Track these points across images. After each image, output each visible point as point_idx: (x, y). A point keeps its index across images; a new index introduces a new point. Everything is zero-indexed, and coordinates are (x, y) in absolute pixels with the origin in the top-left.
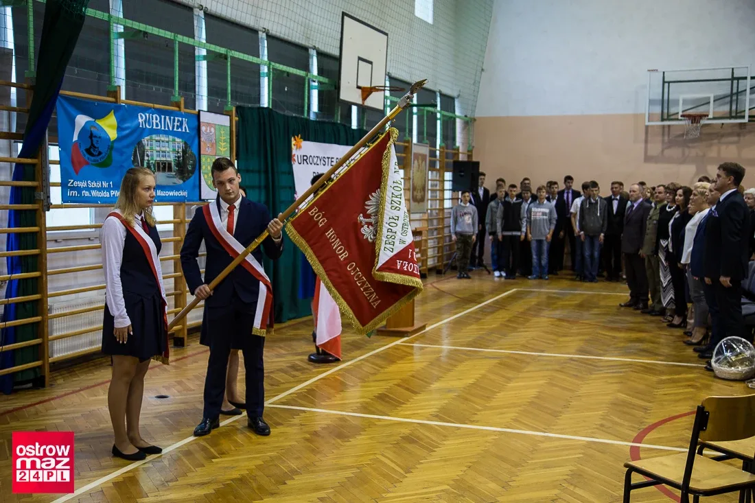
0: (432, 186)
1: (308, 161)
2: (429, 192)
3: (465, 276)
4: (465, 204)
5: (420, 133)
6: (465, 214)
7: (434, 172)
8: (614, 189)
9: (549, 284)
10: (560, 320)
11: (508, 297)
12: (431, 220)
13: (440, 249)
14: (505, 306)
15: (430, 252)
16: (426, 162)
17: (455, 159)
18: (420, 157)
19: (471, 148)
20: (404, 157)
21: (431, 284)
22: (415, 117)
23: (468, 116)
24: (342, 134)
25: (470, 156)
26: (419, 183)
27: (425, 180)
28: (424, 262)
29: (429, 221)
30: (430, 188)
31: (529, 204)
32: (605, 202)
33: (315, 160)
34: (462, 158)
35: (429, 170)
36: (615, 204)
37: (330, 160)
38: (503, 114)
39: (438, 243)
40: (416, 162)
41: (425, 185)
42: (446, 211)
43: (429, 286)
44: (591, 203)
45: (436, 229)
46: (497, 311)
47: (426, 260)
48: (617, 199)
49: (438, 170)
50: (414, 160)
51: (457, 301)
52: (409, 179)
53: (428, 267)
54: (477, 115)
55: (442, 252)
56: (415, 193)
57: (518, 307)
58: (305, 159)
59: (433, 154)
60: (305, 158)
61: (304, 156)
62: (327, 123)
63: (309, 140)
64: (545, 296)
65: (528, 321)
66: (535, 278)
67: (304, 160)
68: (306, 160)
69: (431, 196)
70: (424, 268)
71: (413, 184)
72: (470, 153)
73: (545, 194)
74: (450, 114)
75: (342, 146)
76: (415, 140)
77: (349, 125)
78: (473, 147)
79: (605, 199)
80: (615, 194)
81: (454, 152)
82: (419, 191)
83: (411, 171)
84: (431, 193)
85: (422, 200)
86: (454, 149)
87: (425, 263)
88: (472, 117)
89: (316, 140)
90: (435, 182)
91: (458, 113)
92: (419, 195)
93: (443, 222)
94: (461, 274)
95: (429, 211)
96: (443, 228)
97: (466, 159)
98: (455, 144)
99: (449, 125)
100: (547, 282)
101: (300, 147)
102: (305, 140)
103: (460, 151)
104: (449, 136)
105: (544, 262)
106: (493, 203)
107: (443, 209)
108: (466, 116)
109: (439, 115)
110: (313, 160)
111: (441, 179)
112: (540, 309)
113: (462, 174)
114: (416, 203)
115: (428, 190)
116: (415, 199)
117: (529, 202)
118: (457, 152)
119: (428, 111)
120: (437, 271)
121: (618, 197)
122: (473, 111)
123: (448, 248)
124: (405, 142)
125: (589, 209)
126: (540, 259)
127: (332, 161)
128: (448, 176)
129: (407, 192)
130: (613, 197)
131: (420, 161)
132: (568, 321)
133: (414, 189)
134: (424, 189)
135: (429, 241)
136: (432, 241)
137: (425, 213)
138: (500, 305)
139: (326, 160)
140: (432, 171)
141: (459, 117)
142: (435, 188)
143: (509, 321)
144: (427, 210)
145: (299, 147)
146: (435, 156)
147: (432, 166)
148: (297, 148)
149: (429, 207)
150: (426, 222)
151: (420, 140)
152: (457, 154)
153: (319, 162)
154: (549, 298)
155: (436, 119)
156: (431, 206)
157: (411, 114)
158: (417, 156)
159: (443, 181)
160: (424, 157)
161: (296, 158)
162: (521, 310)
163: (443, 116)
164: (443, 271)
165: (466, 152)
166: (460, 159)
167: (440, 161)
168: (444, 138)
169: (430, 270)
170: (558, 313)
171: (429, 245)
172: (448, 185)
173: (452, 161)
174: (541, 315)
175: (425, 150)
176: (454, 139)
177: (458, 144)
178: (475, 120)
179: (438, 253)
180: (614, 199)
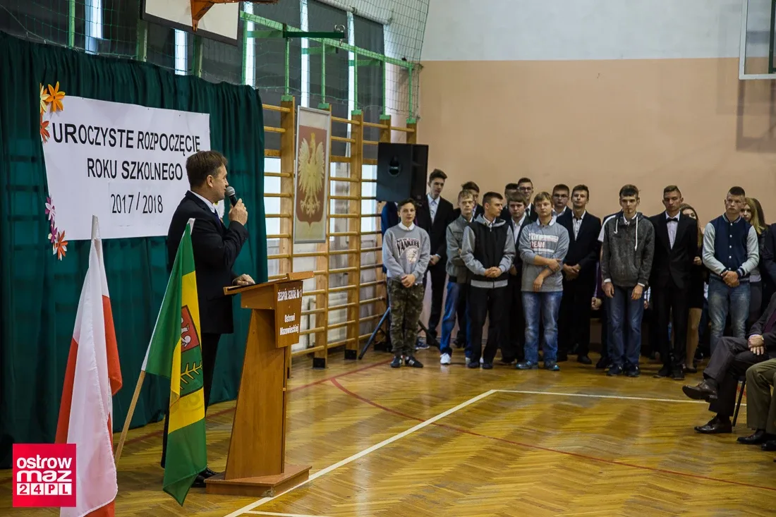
0: (338, 189)
1: (76, 135)
2: (333, 202)
3: (412, 362)
4: (408, 224)
5: (314, 88)
6: (408, 244)
7: (344, 165)
8: (671, 202)
9: (558, 380)
10: (578, 456)
11: (480, 407)
12: (337, 255)
13: (352, 310)
14: (471, 427)
15: (333, 318)
16: (324, 145)
17: (384, 140)
18: (313, 135)
19: (413, 120)
20: (282, 134)
21: (333, 379)
22: (305, 59)
23: (408, 59)
24: (152, 83)
25: (411, 135)
26: (310, 184)
27: (324, 178)
28: (321, 336)
29: (333, 256)
30: (333, 193)
31: (522, 227)
32: (651, 224)
33: (93, 135)
34: (395, 137)
35: (332, 160)
36: (672, 228)
37: (125, 135)
38: (472, 57)
39: (349, 301)
40: (305, 143)
41: (323, 189)
42: (363, 238)
43: (329, 383)
44: (622, 226)
45: (346, 273)
46: (455, 436)
47: (325, 332)
48: (676, 220)
49: (350, 160)
50: (301, 140)
51: (382, 415)
52: (292, 176)
53: (329, 345)
54: (424, 58)
55: (357, 317)
56: (303, 204)
57: (498, 428)
58: (69, 132)
59: (339, 129)
60: (70, 130)
61: (67, 126)
62: (120, 60)
63: (78, 95)
64: (549, 406)
65: (513, 458)
66: (530, 368)
67: (67, 133)
68: (71, 134)
69: (337, 210)
70: (322, 347)
71: (299, 188)
72: (410, 130)
73: (549, 206)
74: (374, 55)
75: (152, 109)
76: (305, 102)
77: (168, 68)
78: (418, 118)
79: (652, 219)
80: (670, 209)
81: (381, 126)
82: (311, 200)
83: (296, 162)
84: (336, 203)
85: (317, 216)
86: (381, 122)
87: (322, 339)
88: (416, 60)
89: (93, 95)
90: (345, 184)
91: (389, 52)
92: (311, 208)
93: (359, 259)
94: (398, 358)
95: (332, 239)
96: (358, 271)
97: (404, 141)
98: (382, 112)
99: (371, 76)
100: (556, 374)
101: (59, 108)
102: (69, 93)
103: (393, 124)
104: (371, 95)
105: (550, 336)
106: (453, 226)
107: (359, 234)
108: (404, 59)
109: (352, 56)
110: (87, 135)
111: (354, 177)
112: (540, 433)
113: (396, 168)
114: (306, 223)
115: (330, 198)
116: (303, 216)
117: (521, 222)
118: (386, 126)
119: (329, 48)
120: (347, 353)
121: (678, 216)
122: (418, 50)
123: (370, 308)
124: (283, 104)
125: (618, 236)
126: (541, 331)
127: (128, 139)
128: (369, 171)
129: (288, 201)
130: (667, 216)
131: (313, 142)
132: (592, 460)
133: (301, 195)
134: (320, 195)
135: (330, 295)
136: (338, 295)
137: (324, 242)
138: (462, 424)
139: (117, 136)
140: (339, 162)
141: (391, 61)
142: (344, 195)
143: (478, 458)
144: (328, 236)
145: (56, 108)
146: (345, 135)
147: (338, 152)
148: (52, 110)
149: (332, 231)
150: (325, 259)
151: (314, 102)
152: (386, 131)
153: (100, 139)
154: (558, 408)
155: (346, 62)
156: (337, 228)
157: (297, 50)
158: (307, 132)
159: (359, 181)
160: (320, 135)
161: (49, 129)
162: (501, 435)
163: (359, 57)
164: (359, 354)
165: (404, 127)
166: (393, 140)
167: (353, 144)
168: (362, 99)
169: (333, 351)
170: (573, 443)
171: (330, 302)
172: (369, 189)
173: (377, 143)
174: (541, 445)
175: (322, 121)
176: (381, 102)
177: (388, 112)
178: (421, 67)
179: (349, 318)
180: (669, 220)
